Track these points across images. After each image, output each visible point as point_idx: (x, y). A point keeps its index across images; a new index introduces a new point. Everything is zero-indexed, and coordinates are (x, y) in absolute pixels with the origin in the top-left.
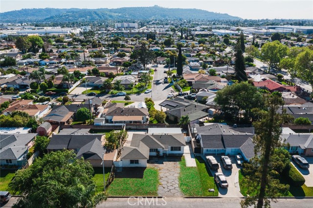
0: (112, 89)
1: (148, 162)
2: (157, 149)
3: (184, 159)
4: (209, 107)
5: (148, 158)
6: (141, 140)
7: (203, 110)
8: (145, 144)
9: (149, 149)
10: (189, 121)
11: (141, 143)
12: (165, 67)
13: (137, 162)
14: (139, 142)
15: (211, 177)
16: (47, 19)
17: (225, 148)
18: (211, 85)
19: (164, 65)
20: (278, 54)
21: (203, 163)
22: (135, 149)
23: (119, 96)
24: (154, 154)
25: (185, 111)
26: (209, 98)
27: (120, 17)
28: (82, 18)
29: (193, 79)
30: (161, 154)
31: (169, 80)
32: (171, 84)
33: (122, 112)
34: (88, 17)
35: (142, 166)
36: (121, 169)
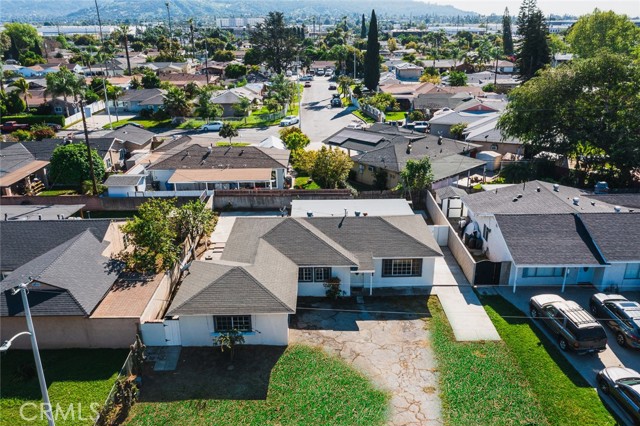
0: (191, 117)
1: (294, 322)
2: (328, 271)
3: (440, 310)
4: (478, 146)
5: (293, 306)
6: (265, 237)
7: (464, 153)
8: (281, 250)
9: (295, 269)
10: (429, 181)
11: (265, 246)
12: (330, 80)
13: (245, 322)
14: (257, 245)
15: (584, 391)
16: (72, 14)
17: (601, 261)
18: (465, 100)
19: (329, 78)
20: (620, 39)
21: (521, 322)
22: (234, 270)
23: (206, 131)
24: (318, 289)
25: (408, 152)
26: (469, 126)
27: (228, 10)
28: (147, 14)
29: (410, 94)
30: (345, 288)
31: (343, 101)
32: (351, 108)
33: (205, 157)
34: (161, 10)
35: (268, 341)
36: (175, 356)
